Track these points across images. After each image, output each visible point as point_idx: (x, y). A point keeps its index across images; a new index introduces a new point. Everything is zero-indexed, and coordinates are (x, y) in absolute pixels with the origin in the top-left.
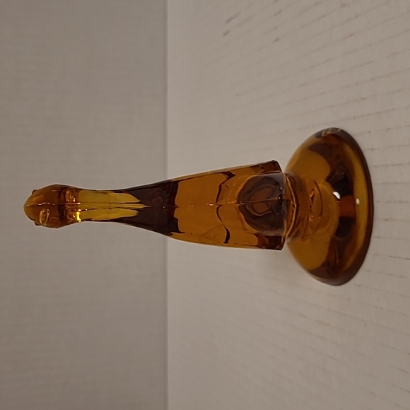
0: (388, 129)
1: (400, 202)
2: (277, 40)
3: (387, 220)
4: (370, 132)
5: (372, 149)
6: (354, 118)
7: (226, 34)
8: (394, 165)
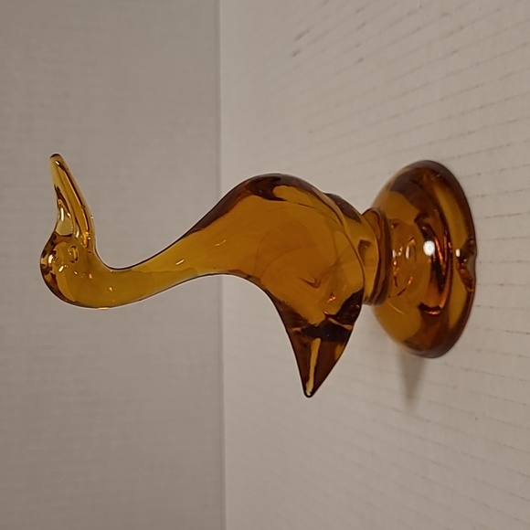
0: (502, 170)
1: (519, 262)
2: (361, 60)
3: (502, 285)
4: (479, 174)
5: (482, 196)
6: (459, 157)
7: (295, 54)
8: (509, 215)
